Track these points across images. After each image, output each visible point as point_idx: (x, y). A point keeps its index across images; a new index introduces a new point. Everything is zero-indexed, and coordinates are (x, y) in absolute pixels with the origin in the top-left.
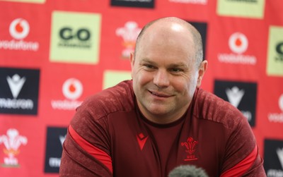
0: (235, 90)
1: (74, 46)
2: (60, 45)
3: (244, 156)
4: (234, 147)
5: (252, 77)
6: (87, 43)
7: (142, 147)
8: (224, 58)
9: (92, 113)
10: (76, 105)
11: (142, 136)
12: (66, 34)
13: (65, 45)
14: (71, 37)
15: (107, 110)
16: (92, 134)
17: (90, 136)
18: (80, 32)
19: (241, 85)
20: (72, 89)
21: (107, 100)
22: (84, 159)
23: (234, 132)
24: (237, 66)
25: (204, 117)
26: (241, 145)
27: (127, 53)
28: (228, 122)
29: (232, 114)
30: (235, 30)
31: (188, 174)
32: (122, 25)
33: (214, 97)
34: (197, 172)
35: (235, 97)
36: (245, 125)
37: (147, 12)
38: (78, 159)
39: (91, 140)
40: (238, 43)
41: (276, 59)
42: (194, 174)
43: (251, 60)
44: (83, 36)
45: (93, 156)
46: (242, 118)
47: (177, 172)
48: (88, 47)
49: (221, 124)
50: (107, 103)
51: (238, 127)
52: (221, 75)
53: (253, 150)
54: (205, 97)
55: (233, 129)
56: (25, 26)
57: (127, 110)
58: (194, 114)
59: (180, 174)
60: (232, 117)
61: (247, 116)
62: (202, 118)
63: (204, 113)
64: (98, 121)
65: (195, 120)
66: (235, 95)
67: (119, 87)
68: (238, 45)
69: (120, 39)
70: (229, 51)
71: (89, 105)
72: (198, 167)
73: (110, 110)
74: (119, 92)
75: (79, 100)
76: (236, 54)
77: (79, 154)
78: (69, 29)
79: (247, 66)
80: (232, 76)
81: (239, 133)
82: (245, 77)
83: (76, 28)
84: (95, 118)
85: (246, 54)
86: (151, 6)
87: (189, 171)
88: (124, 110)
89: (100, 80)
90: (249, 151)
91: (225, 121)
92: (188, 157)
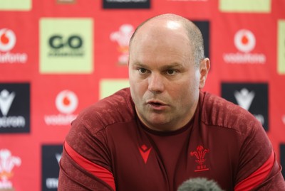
0: (244, 92)
1: (66, 55)
2: (50, 55)
3: (260, 164)
4: (249, 154)
5: (262, 77)
6: (80, 50)
7: (146, 160)
8: (230, 58)
9: (88, 127)
10: (71, 119)
11: (145, 148)
12: (56, 42)
13: (56, 55)
14: (61, 46)
15: (104, 121)
16: (90, 150)
17: (88, 153)
18: (71, 39)
19: (250, 87)
20: (66, 102)
21: (103, 111)
22: (83, 178)
23: (248, 138)
24: (245, 66)
25: (214, 123)
26: (256, 152)
27: (123, 59)
28: (241, 127)
29: (245, 118)
30: (241, 27)
31: (199, 187)
32: (117, 29)
33: (223, 101)
34: (208, 185)
35: (245, 100)
36: (259, 130)
37: (143, 13)
38: (77, 178)
39: (90, 157)
40: (245, 41)
42: (206, 187)
43: (261, 59)
44: (74, 43)
45: (93, 174)
46: (255, 122)
47: (187, 186)
48: (81, 55)
49: (233, 130)
50: (104, 114)
51: (252, 132)
52: (228, 77)
53: (269, 157)
54: (213, 101)
55: (247, 135)
56: (11, 36)
57: (126, 120)
58: (203, 120)
59: (190, 188)
60: (245, 121)
61: (260, 119)
62: (212, 124)
63: (214, 118)
64: (95, 135)
65: (204, 127)
66: (245, 98)
67: (116, 96)
69: (116, 44)
70: (235, 50)
71: (85, 119)
72: (209, 179)
73: (107, 121)
74: (117, 101)
75: (74, 113)
76: (242, 53)
77: (77, 172)
78: (59, 37)
79: (256, 65)
80: (240, 77)
81: (253, 139)
82: (254, 77)
84: (93, 132)
85: (253, 52)
86: (146, 6)
87: (200, 185)
88: (123, 120)
89: (96, 90)
90: (265, 158)
91: (236, 126)
92: (199, 167)
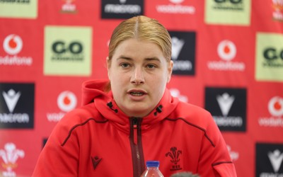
0: (226, 96)
1: (67, 59)
2: (53, 59)
5: (241, 83)
6: (80, 55)
8: (213, 65)
12: (59, 48)
13: (58, 59)
14: (63, 51)
18: (72, 45)
19: (231, 91)
20: (67, 101)
24: (226, 73)
30: (223, 38)
35: (225, 103)
40: (227, 50)
41: (264, 65)
43: (240, 67)
44: (75, 49)
48: (81, 59)
52: (212, 82)
56: (19, 41)
61: (238, 121)
66: (226, 101)
68: (227, 52)
70: (218, 59)
76: (225, 61)
78: (62, 43)
79: (236, 72)
80: (222, 82)
82: (234, 83)
83: (68, 42)
85: (234, 60)
